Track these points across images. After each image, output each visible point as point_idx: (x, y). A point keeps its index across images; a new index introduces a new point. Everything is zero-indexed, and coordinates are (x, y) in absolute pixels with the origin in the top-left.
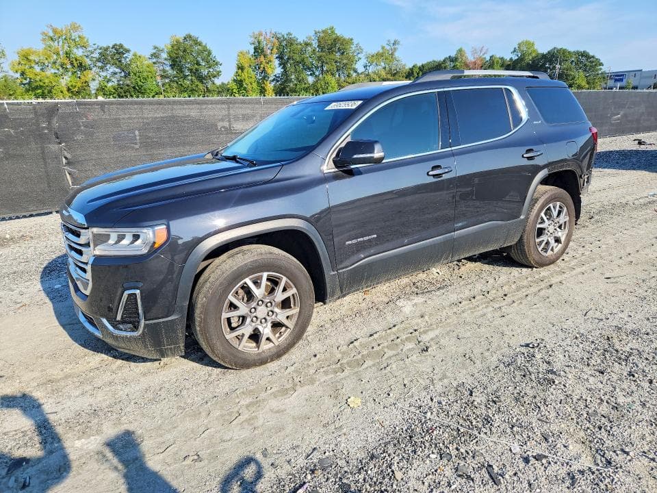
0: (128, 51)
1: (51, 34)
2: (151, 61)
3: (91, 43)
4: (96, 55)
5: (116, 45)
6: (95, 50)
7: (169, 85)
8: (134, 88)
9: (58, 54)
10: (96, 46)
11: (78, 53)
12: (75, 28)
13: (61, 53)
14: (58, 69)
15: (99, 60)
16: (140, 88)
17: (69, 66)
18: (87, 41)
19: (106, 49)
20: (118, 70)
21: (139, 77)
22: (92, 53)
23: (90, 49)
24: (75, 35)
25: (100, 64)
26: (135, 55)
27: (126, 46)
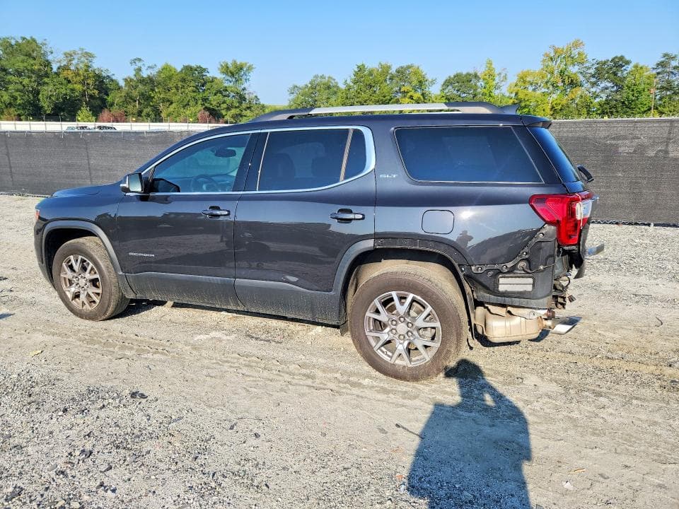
0: (628, 63)
1: (552, 55)
2: (655, 72)
3: (590, 58)
4: (592, 71)
5: (616, 57)
6: (593, 65)
7: (670, 98)
8: (623, 103)
9: (552, 73)
10: (595, 61)
11: (573, 70)
12: (577, 44)
13: (556, 72)
14: (548, 88)
15: (593, 76)
16: (629, 103)
17: (560, 84)
18: (586, 57)
19: (605, 63)
20: (610, 85)
21: (633, 90)
22: (589, 68)
23: (587, 65)
24: (575, 52)
25: (593, 80)
26: (636, 66)
27: (627, 58)
